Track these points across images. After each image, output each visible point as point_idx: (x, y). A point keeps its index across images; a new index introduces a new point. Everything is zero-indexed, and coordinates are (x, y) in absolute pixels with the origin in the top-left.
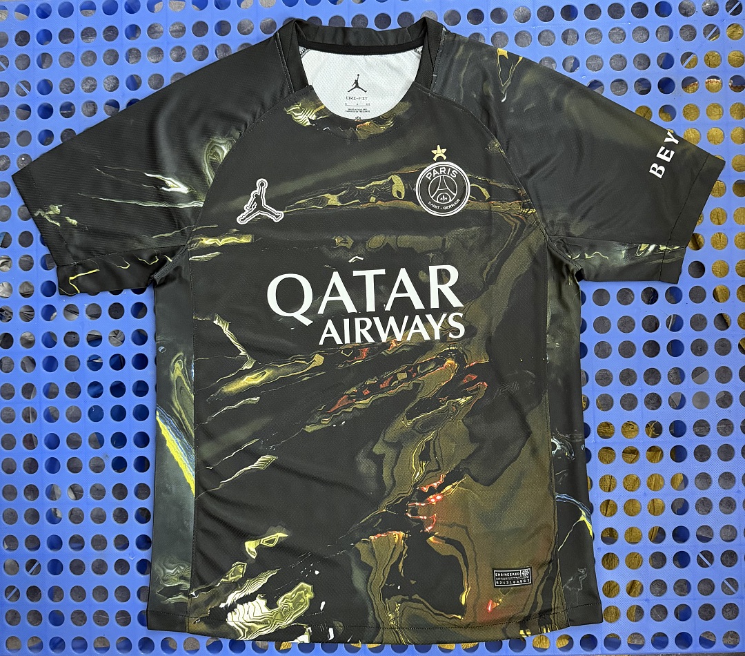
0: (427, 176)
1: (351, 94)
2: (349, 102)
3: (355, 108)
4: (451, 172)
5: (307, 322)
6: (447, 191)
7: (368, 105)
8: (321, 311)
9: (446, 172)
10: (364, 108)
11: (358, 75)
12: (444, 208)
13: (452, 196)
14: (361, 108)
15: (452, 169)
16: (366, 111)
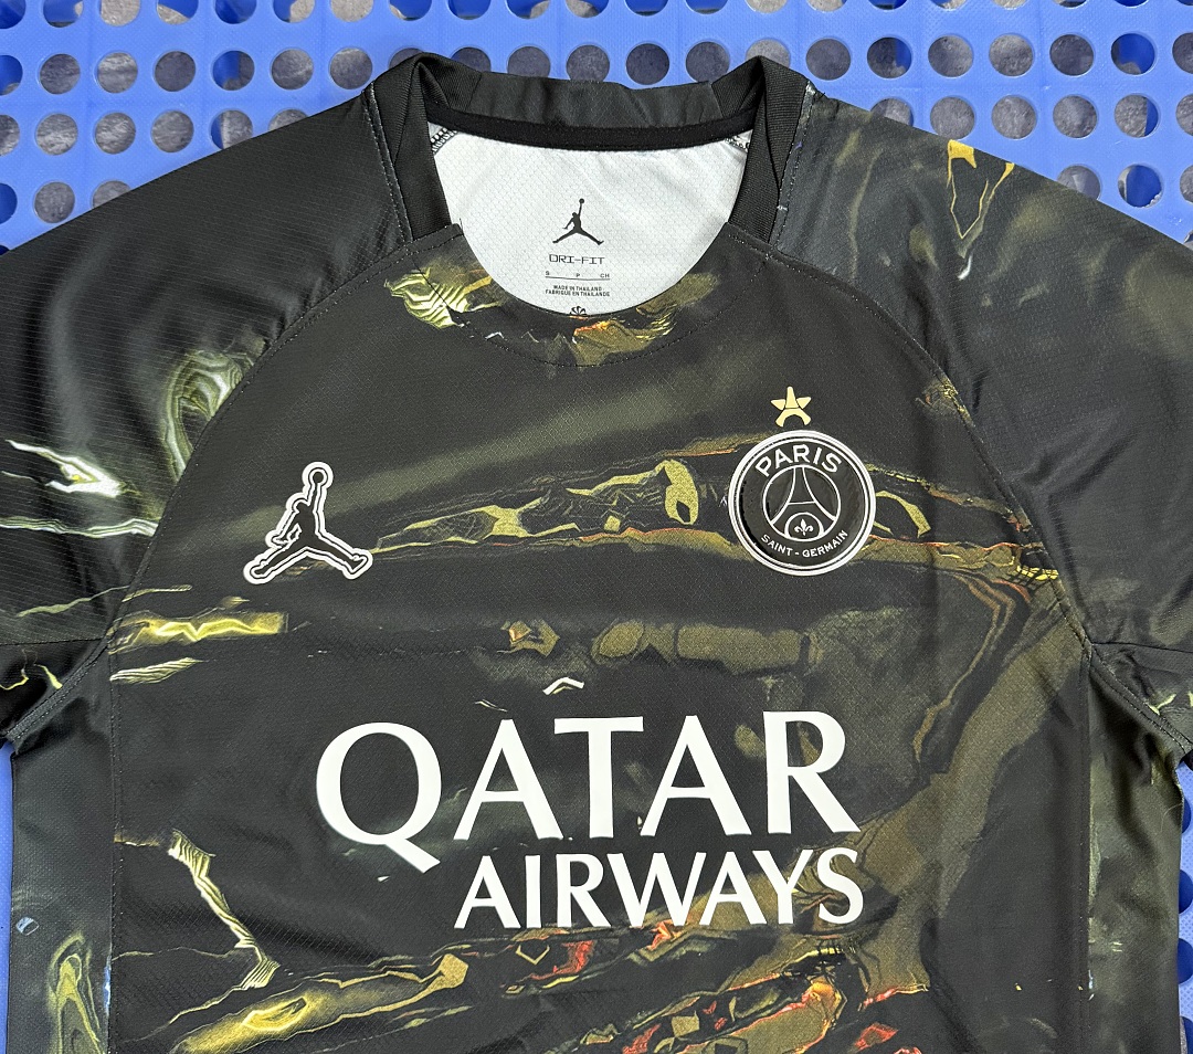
0: (758, 467)
1: (561, 249)
2: (554, 268)
3: (570, 283)
4: (823, 458)
5: (423, 861)
6: (815, 509)
7: (605, 277)
8: (463, 832)
9: (811, 456)
10: (595, 284)
11: (582, 201)
12: (807, 554)
13: (827, 522)
14: (588, 285)
15: (826, 451)
16: (600, 292)
